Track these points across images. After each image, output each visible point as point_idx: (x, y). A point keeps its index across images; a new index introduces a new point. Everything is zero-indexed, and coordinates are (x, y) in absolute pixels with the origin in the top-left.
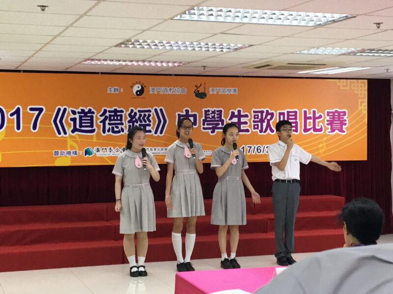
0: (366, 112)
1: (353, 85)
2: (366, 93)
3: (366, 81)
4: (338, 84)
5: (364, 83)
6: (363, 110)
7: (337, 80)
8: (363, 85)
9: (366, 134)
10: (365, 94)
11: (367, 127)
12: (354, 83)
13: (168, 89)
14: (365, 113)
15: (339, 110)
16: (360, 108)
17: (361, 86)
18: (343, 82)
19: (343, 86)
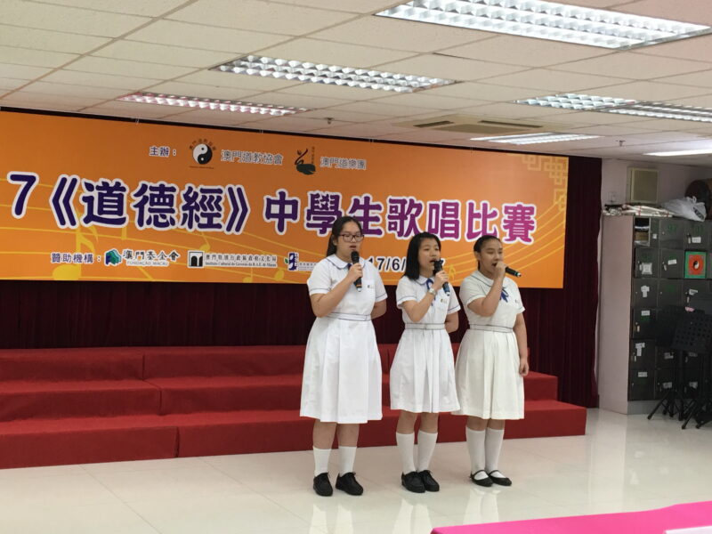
0: (565, 209)
1: (546, 164)
2: (566, 178)
3: (567, 159)
4: (524, 162)
5: (564, 162)
6: (560, 206)
7: (523, 155)
8: (561, 165)
9: (563, 246)
10: (564, 181)
11: (564, 234)
12: (548, 160)
13: (253, 155)
14: (563, 212)
15: (524, 205)
16: (556, 203)
17: (559, 167)
18: (532, 159)
19: (532, 166)
